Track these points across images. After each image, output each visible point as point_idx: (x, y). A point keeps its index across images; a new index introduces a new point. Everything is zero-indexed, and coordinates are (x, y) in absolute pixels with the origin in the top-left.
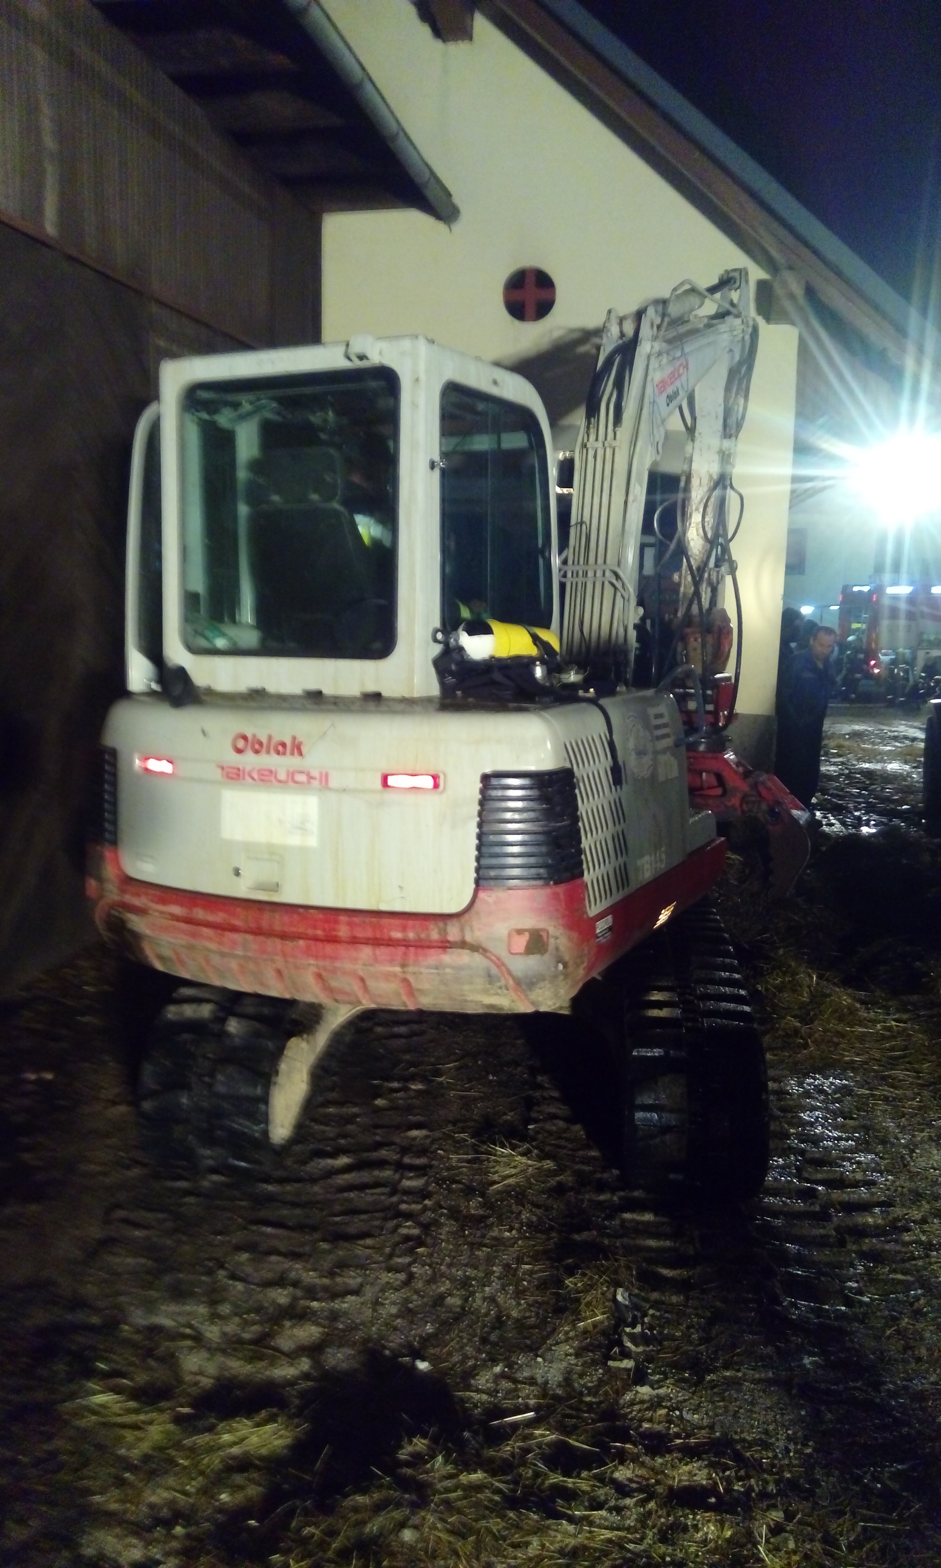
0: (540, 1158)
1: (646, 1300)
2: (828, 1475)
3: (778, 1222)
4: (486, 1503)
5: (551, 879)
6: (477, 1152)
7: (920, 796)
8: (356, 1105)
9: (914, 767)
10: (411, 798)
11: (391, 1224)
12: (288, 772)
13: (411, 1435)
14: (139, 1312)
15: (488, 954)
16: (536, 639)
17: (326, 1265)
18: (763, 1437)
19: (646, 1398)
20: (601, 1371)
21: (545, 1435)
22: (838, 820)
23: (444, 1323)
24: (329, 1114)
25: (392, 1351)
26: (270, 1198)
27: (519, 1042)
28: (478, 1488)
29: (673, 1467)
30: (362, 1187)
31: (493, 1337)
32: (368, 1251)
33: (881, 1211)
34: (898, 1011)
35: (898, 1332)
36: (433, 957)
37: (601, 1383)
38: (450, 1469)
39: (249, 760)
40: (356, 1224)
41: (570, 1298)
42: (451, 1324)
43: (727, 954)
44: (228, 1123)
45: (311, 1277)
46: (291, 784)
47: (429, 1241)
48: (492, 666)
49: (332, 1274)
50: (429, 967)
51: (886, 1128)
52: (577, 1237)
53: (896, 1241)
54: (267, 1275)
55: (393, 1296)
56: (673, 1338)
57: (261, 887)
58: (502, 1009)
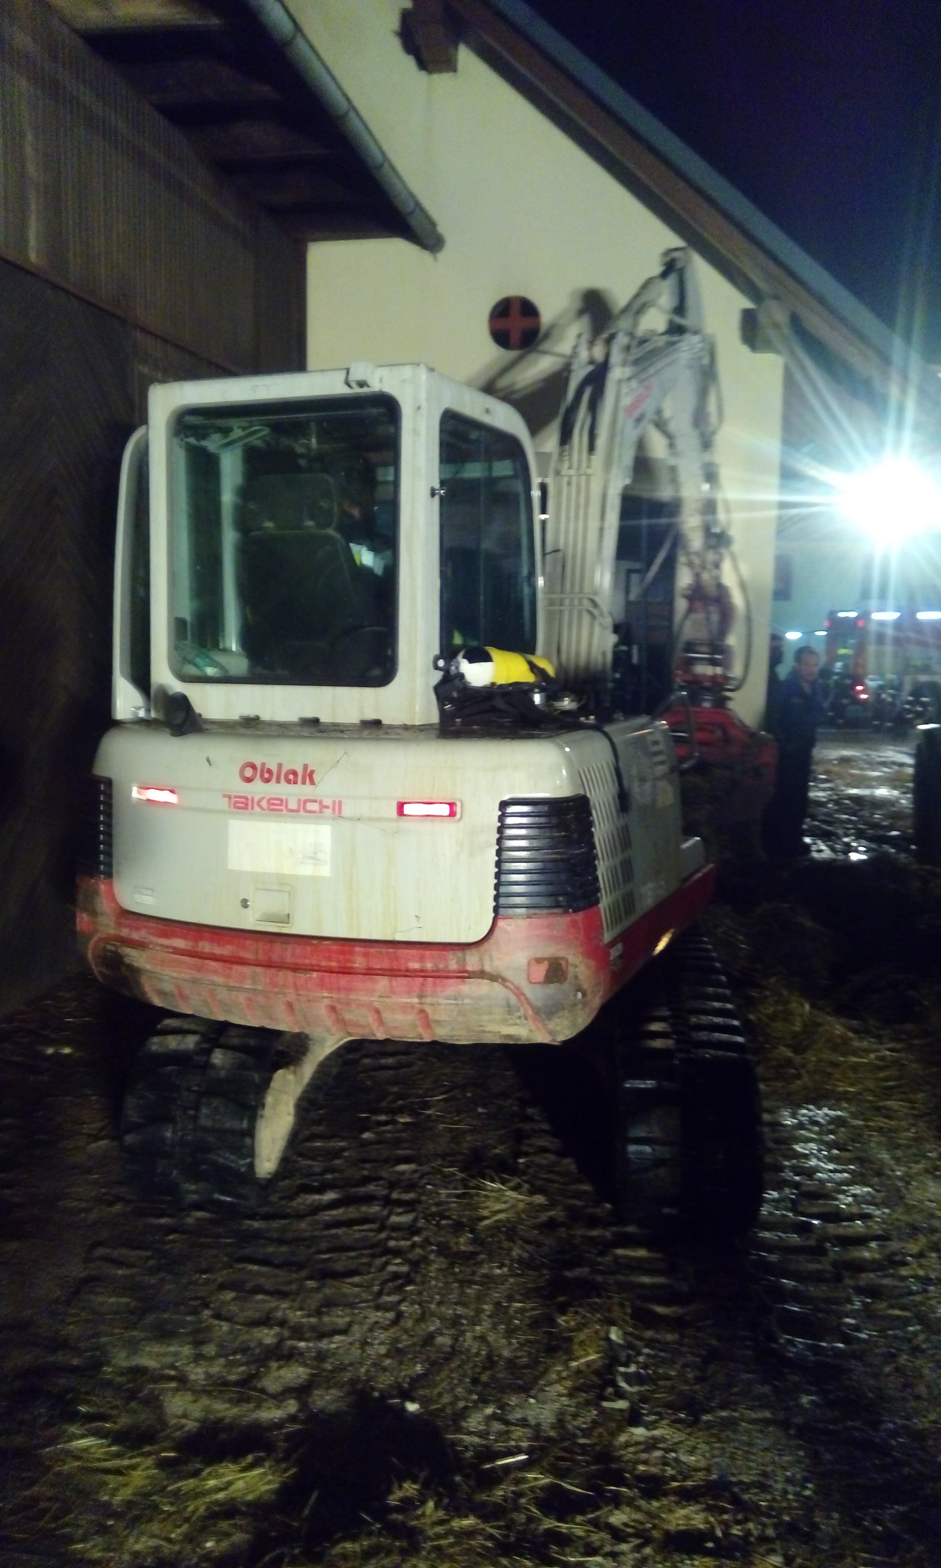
0: (531, 1193)
1: (640, 1339)
2: (829, 1517)
3: (773, 1258)
4: (479, 1550)
5: (570, 907)
6: (466, 1187)
7: (909, 822)
8: (343, 1138)
9: (904, 793)
10: (428, 825)
11: (379, 1261)
12: (299, 801)
13: (401, 1479)
14: (123, 1354)
15: (507, 984)
16: (533, 667)
17: (314, 1305)
18: (761, 1479)
19: (642, 1439)
20: (595, 1412)
21: (538, 1479)
22: (828, 846)
23: (433, 1363)
24: (316, 1148)
25: (381, 1391)
26: (256, 1235)
27: (510, 1073)
28: (470, 1533)
29: (671, 1511)
30: (349, 1223)
31: (484, 1378)
32: (356, 1289)
33: (879, 1246)
34: (892, 1040)
35: (897, 1370)
36: (452, 987)
37: (595, 1423)
38: (441, 1514)
39: (258, 789)
40: (342, 1262)
41: (564, 1338)
42: (442, 1364)
43: (719, 984)
44: (215, 1157)
45: (296, 1316)
46: (302, 813)
47: (419, 1279)
48: (491, 692)
49: (318, 1313)
50: (447, 998)
51: (881, 1160)
52: (569, 1274)
53: (892, 1276)
54: (252, 1314)
55: (383, 1336)
56: (668, 1378)
57: (270, 919)
58: (520, 1040)
